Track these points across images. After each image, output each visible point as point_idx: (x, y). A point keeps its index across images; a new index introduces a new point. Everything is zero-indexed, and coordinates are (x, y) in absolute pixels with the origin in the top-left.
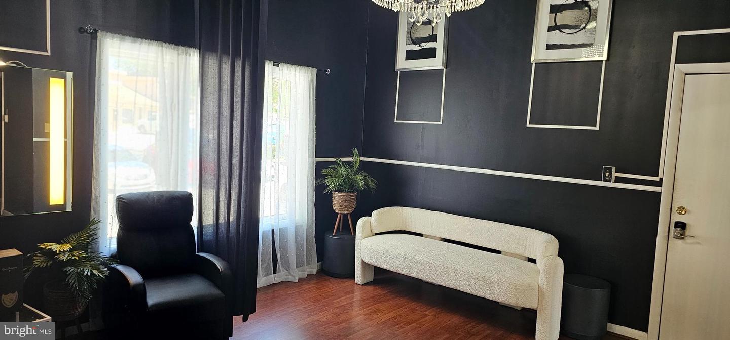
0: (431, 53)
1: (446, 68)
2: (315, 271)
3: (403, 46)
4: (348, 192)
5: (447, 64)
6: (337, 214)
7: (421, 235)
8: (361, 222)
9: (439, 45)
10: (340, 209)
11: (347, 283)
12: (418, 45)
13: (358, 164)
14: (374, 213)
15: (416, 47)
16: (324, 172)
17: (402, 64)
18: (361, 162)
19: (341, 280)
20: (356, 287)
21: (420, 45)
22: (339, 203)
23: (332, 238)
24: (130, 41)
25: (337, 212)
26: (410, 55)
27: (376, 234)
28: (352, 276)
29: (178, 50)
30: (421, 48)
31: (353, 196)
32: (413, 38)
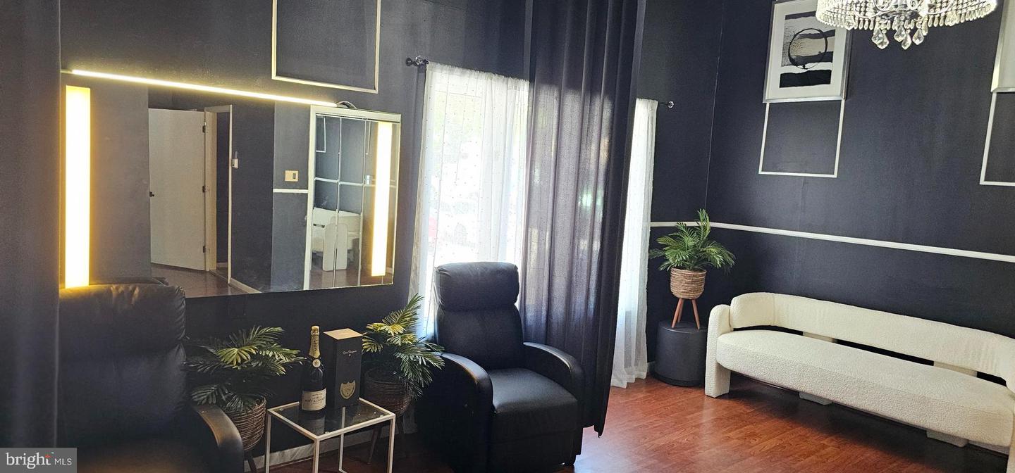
0: (824, 77)
1: (846, 98)
2: (644, 375)
3: (777, 66)
4: (694, 270)
5: (849, 91)
6: (678, 299)
7: (800, 333)
8: (716, 312)
9: (837, 67)
10: (682, 292)
11: (693, 394)
12: (801, 67)
13: (708, 232)
14: (735, 300)
15: (798, 70)
16: (661, 241)
17: (774, 93)
18: (712, 228)
19: (684, 389)
20: (707, 402)
21: (804, 67)
22: (682, 285)
23: (671, 332)
24: (459, 74)
25: (678, 296)
26: (787, 81)
27: (736, 330)
28: (700, 383)
29: (507, 84)
30: (806, 70)
31: (701, 275)
32: (794, 57)
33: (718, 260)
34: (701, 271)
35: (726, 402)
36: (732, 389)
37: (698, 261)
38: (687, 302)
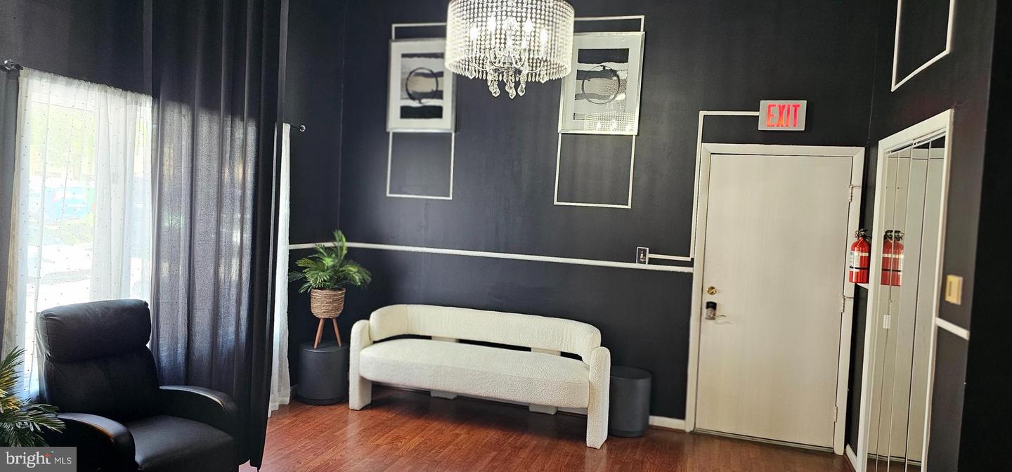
0: (436, 112)
1: (456, 132)
2: (287, 400)
3: (396, 100)
4: (333, 289)
5: (458, 126)
6: (319, 319)
7: (429, 338)
8: (357, 328)
9: (447, 103)
10: (324, 312)
11: (339, 410)
12: (418, 101)
13: (345, 252)
14: (374, 315)
15: (415, 104)
16: (300, 263)
17: (396, 124)
20: (351, 415)
21: (420, 101)
22: (322, 305)
25: (319, 316)
26: (406, 113)
27: (375, 342)
30: (422, 105)
31: (341, 294)
32: (411, 92)
33: (357, 277)
34: (341, 290)
35: (369, 413)
36: (374, 399)
37: (338, 281)
38: (328, 322)
